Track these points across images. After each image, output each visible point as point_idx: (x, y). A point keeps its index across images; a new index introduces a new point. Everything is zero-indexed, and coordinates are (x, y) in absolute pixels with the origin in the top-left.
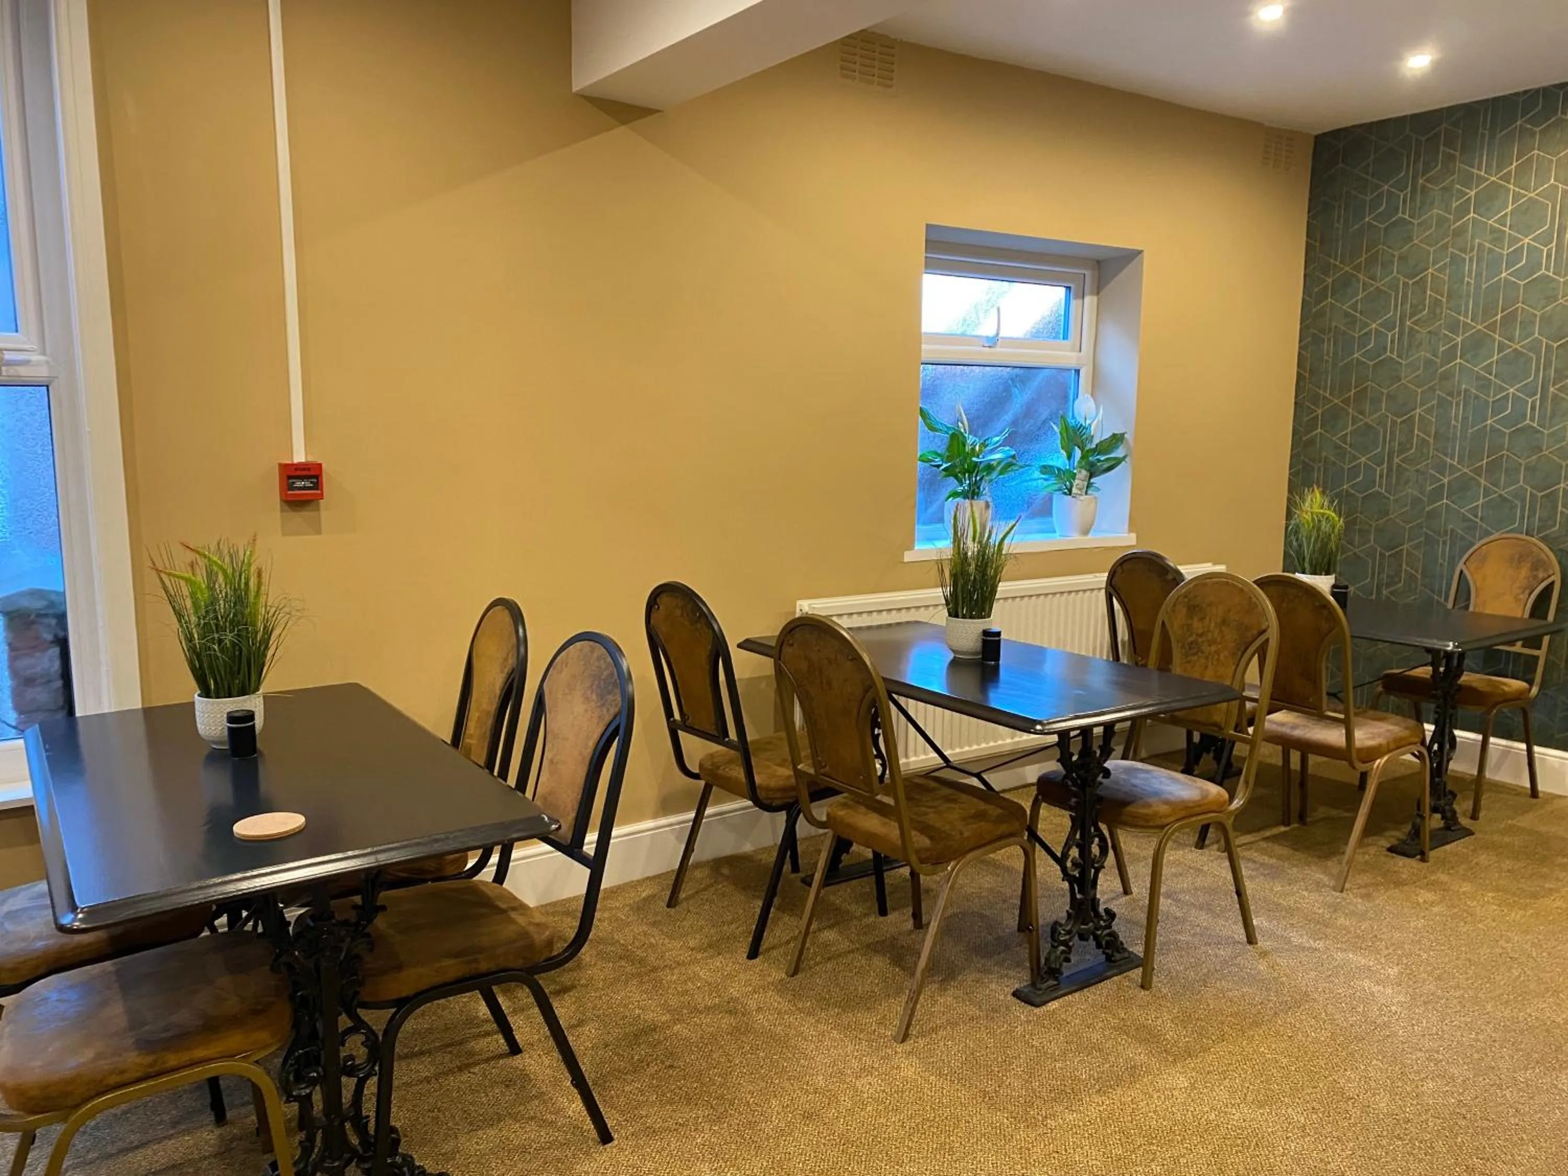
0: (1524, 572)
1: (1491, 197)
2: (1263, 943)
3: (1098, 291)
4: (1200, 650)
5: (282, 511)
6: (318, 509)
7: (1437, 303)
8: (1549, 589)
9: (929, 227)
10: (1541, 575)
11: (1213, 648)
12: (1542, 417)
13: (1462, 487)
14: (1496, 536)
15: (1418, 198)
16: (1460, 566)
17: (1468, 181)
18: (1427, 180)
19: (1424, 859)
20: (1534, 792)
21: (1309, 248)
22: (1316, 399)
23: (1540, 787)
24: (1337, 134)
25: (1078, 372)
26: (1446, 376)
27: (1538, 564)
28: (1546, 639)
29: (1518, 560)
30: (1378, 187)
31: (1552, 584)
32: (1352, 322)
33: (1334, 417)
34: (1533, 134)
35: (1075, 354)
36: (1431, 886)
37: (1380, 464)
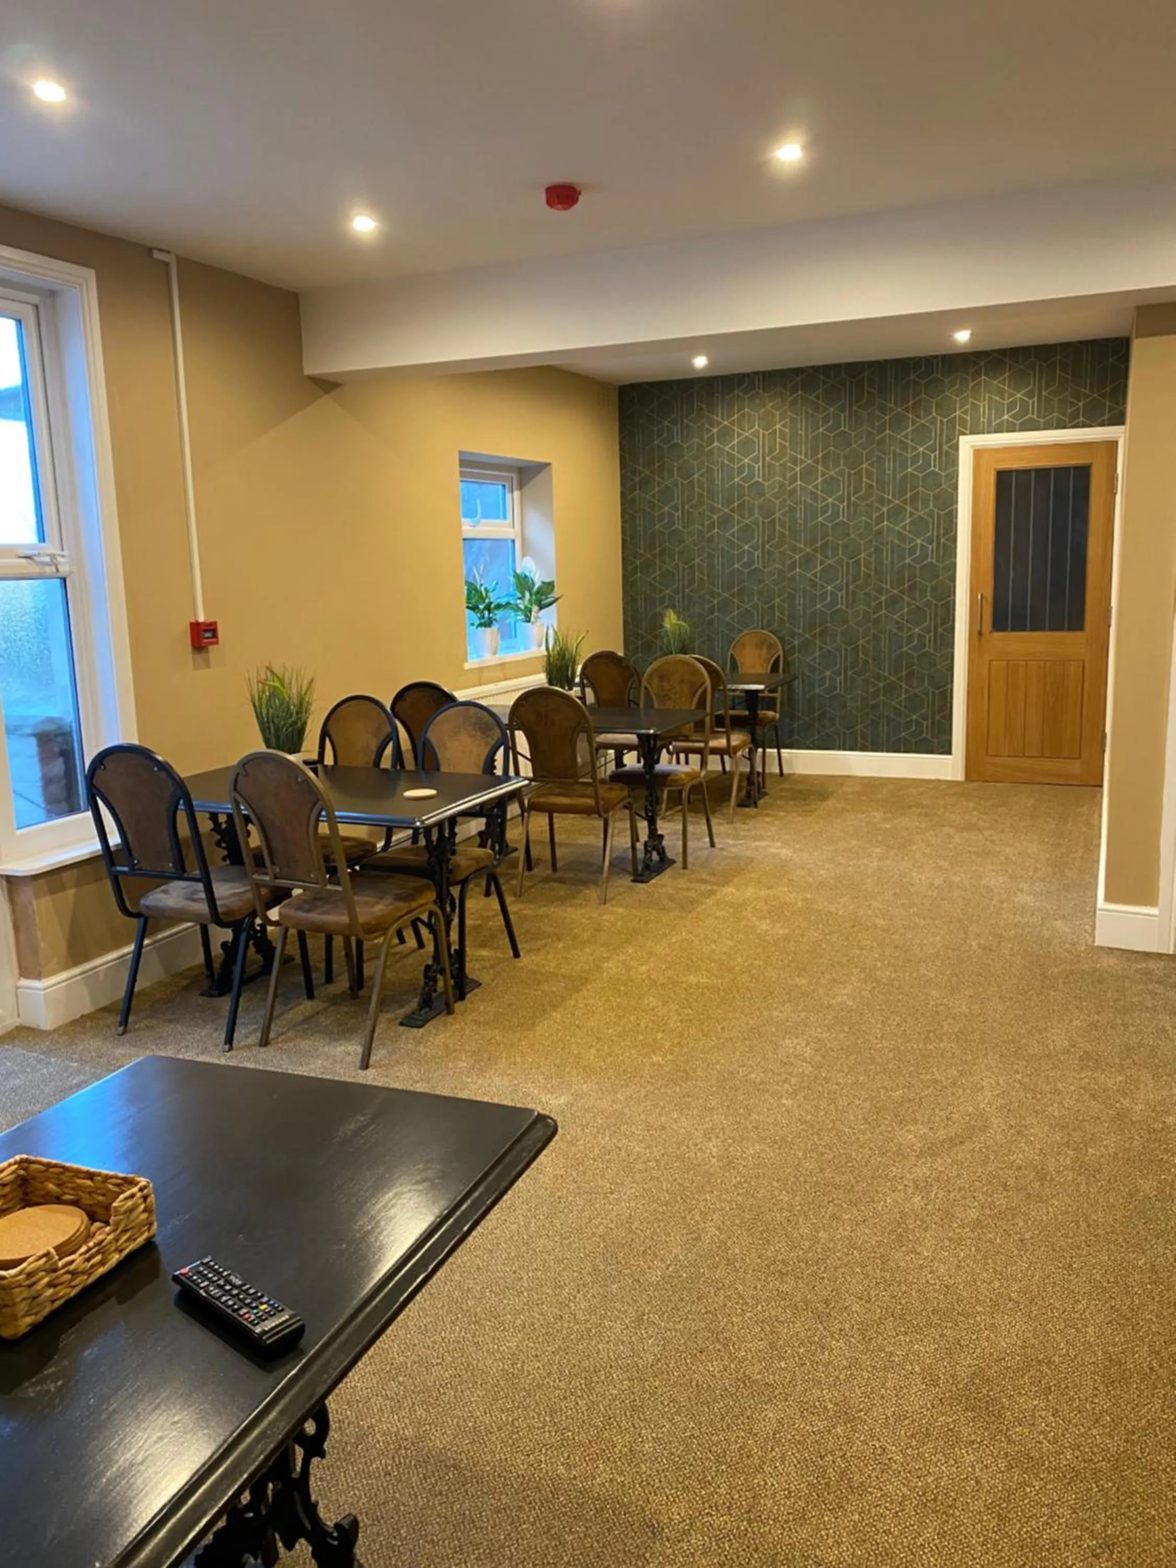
0: (764, 651)
1: (725, 434)
2: (718, 846)
3: (521, 487)
4: (670, 699)
5: (193, 654)
6: (207, 652)
7: (701, 496)
8: (777, 660)
9: (461, 453)
10: (774, 651)
11: (678, 696)
12: (763, 562)
13: (725, 606)
14: (746, 632)
15: (685, 432)
16: (731, 651)
17: (712, 423)
18: (690, 421)
19: (756, 806)
20: (781, 774)
21: (622, 459)
22: (636, 556)
23: (785, 771)
24: (633, 386)
25: (513, 541)
26: (711, 540)
27: (771, 646)
28: (780, 689)
29: (760, 645)
30: (661, 422)
31: (779, 657)
32: (653, 507)
33: (647, 566)
34: (744, 399)
35: (512, 530)
36: (768, 815)
37: (678, 593)
